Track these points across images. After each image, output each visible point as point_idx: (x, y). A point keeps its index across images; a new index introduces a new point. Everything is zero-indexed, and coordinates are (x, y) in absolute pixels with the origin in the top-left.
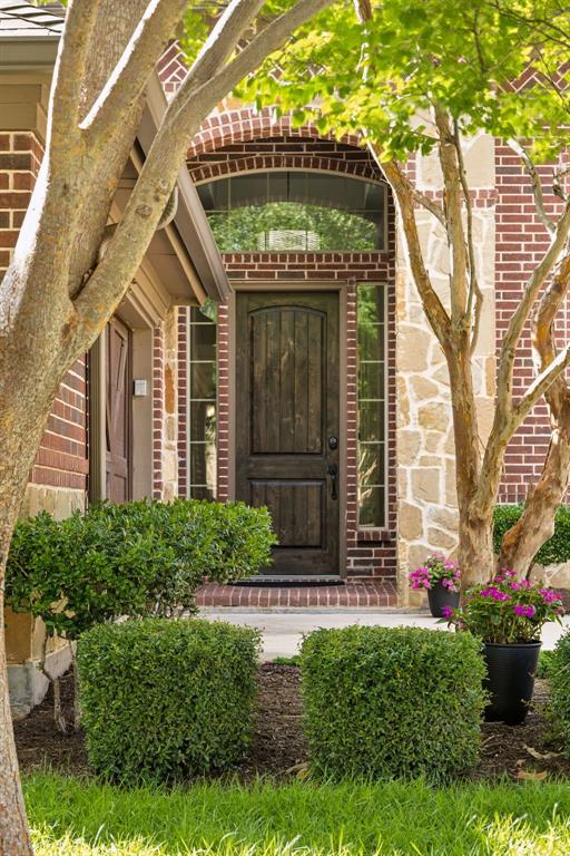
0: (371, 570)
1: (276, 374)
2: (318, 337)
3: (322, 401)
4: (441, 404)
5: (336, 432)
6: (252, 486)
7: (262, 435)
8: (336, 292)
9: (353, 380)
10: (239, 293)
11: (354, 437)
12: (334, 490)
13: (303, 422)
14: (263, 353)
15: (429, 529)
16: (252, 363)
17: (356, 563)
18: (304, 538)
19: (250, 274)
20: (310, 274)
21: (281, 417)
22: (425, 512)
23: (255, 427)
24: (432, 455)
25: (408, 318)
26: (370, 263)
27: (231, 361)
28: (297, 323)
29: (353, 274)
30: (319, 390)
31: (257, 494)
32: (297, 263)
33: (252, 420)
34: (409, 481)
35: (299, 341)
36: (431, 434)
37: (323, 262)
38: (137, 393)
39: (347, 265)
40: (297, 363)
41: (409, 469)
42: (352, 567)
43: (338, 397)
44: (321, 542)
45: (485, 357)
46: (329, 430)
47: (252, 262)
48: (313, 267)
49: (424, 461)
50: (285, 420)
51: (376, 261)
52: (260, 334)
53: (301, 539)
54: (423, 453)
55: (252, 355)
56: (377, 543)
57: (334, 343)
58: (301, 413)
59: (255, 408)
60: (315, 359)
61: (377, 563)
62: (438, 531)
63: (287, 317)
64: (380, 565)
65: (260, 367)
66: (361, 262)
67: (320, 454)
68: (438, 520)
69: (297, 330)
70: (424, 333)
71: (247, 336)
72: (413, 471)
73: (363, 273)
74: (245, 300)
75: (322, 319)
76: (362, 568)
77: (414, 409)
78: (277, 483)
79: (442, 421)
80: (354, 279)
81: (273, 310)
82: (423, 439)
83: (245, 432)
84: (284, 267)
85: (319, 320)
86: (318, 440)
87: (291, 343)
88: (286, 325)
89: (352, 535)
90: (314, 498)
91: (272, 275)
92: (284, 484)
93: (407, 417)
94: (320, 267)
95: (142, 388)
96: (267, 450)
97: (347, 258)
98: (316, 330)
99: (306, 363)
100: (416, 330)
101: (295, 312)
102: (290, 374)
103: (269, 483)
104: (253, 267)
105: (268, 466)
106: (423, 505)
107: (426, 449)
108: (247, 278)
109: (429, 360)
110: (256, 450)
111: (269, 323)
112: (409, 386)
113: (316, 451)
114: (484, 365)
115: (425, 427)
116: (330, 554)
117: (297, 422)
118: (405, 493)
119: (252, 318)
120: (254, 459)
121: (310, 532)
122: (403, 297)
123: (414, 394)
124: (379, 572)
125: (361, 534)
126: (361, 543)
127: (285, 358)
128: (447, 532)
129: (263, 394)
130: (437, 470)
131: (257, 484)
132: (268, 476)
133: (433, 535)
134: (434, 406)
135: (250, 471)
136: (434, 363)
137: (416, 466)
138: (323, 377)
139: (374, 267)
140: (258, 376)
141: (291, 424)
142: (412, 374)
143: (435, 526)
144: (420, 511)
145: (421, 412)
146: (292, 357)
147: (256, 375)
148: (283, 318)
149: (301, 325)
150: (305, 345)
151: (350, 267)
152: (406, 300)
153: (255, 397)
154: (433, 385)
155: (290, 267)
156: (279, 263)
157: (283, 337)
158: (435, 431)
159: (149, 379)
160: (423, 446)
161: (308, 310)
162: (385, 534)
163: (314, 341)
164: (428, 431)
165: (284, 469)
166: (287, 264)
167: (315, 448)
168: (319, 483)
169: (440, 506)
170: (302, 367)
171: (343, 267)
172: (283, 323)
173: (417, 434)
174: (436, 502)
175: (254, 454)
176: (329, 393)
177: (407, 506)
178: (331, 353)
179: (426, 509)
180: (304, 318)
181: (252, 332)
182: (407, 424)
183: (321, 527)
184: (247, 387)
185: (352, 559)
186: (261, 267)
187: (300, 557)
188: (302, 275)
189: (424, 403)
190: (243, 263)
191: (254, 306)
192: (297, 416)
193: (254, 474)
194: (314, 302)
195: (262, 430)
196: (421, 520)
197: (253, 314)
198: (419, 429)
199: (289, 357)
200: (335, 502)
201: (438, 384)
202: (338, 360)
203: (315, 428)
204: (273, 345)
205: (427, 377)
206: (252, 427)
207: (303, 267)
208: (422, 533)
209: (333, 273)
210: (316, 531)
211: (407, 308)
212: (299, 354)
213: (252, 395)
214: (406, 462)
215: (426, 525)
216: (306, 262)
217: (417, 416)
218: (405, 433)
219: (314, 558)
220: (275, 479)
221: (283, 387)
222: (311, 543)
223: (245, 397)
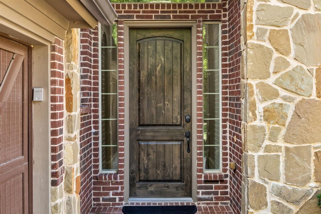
0: (212, 198)
1: (153, 78)
2: (179, 55)
3: (181, 93)
4: (281, 104)
5: (189, 112)
6: (139, 145)
7: (145, 114)
8: (190, 28)
9: (201, 82)
10: (131, 29)
11: (201, 116)
12: (189, 147)
13: (170, 106)
14: (146, 65)
15: (272, 202)
16: (139, 71)
17: (203, 193)
18: (171, 175)
19: (137, 17)
20: (174, 17)
21: (157, 103)
22: (268, 188)
23: (141, 109)
24: (273, 144)
25: (255, 37)
26: (211, 9)
27: (126, 70)
28: (166, 47)
29: (200, 16)
30: (179, 87)
31: (143, 150)
32: (166, 10)
33: (139, 105)
34: (256, 164)
35: (167, 58)
36: (274, 128)
37: (182, 9)
38: (36, 99)
39: (197, 10)
40: (166, 71)
41: (256, 155)
42: (200, 196)
43: (191, 91)
44: (181, 178)
45: (315, 68)
46: (186, 111)
47: (138, 9)
48: (176, 12)
49: (268, 149)
50: (159, 105)
51: (215, 8)
52: (144, 54)
53: (169, 176)
54: (267, 142)
55: (139, 66)
56: (216, 182)
57: (188, 59)
58: (169, 101)
59: (141, 98)
60: (177, 68)
61: (216, 193)
62: (279, 203)
63: (160, 44)
64: (218, 194)
65: (144, 73)
66: (206, 9)
67: (180, 125)
68: (279, 194)
69: (166, 51)
70: (268, 49)
71: (136, 55)
72: (260, 157)
73: (207, 16)
74: (135, 33)
75: (181, 44)
76: (206, 196)
77: (260, 107)
78: (154, 143)
79: (282, 117)
80: (201, 19)
81: (152, 39)
82: (267, 132)
83: (136, 112)
84: (158, 12)
85: (179, 45)
86: (179, 117)
87: (163, 59)
88: (159, 48)
89: (200, 176)
90: (177, 152)
91: (151, 17)
92: (159, 143)
93: (254, 115)
94: (180, 12)
95: (40, 95)
96: (149, 123)
97: (197, 6)
98: (177, 51)
99: (171, 71)
100: (261, 46)
101: (165, 40)
102: (162, 78)
103: (150, 143)
104: (139, 12)
105: (149, 132)
106: (267, 183)
107: (270, 139)
108: (135, 19)
109: (271, 70)
110: (141, 123)
111: (149, 47)
112: (256, 91)
113: (178, 124)
114: (314, 74)
115: (269, 123)
116: (186, 185)
117: (166, 106)
118: (253, 174)
119: (139, 44)
120: (141, 128)
121: (174, 172)
122: (251, 21)
123: (260, 97)
124: (217, 199)
125: (206, 176)
126: (206, 182)
127: (158, 68)
128: (285, 204)
129: (146, 90)
130: (279, 156)
131: (142, 143)
132: (149, 138)
133: (275, 206)
134: (276, 106)
135: (138, 135)
136: (275, 73)
137: (261, 153)
138: (182, 79)
139: (213, 12)
140: (143, 78)
141: (163, 108)
142: (258, 81)
143: (277, 199)
144: (265, 188)
145: (266, 111)
146: (163, 68)
147: (141, 78)
148: (158, 44)
149: (168, 48)
150: (171, 60)
151: (199, 12)
152: (254, 23)
153: (141, 92)
154: (275, 89)
155: (162, 12)
156: (155, 10)
157: (157, 56)
158: (277, 126)
159: (46, 87)
160: (267, 137)
161: (172, 39)
162: (221, 176)
163: (176, 58)
164: (271, 126)
165: (158, 134)
166: (160, 10)
167: (177, 122)
168: (180, 143)
169: (281, 184)
170: (169, 73)
171: (194, 12)
172: (158, 47)
173: (262, 128)
174: (278, 180)
175: (140, 125)
176: (185, 89)
177: (254, 184)
178: (187, 65)
179: (270, 185)
180: (170, 44)
181: (139, 52)
182: (255, 120)
183: (181, 168)
184: (136, 85)
185: (200, 191)
186: (144, 12)
187: (168, 187)
188: (169, 16)
189: (268, 103)
190: (132, 9)
191: (140, 36)
192: (166, 103)
193: (141, 138)
194: (176, 34)
195: (145, 111)
196: (266, 195)
197: (139, 42)
198: (264, 124)
199: (161, 67)
200: (189, 154)
201: (279, 89)
202: (191, 69)
203: (177, 110)
204: (151, 60)
205: (270, 84)
206: (139, 109)
207: (170, 12)
208: (266, 205)
209: (189, 16)
210: (178, 171)
211: (255, 30)
212: (168, 66)
213: (139, 90)
214: (254, 150)
215: (270, 198)
216: (171, 9)
217: (262, 114)
218: (253, 127)
219: (177, 188)
220: (154, 140)
221: (158, 85)
222: (175, 178)
223: (135, 91)
